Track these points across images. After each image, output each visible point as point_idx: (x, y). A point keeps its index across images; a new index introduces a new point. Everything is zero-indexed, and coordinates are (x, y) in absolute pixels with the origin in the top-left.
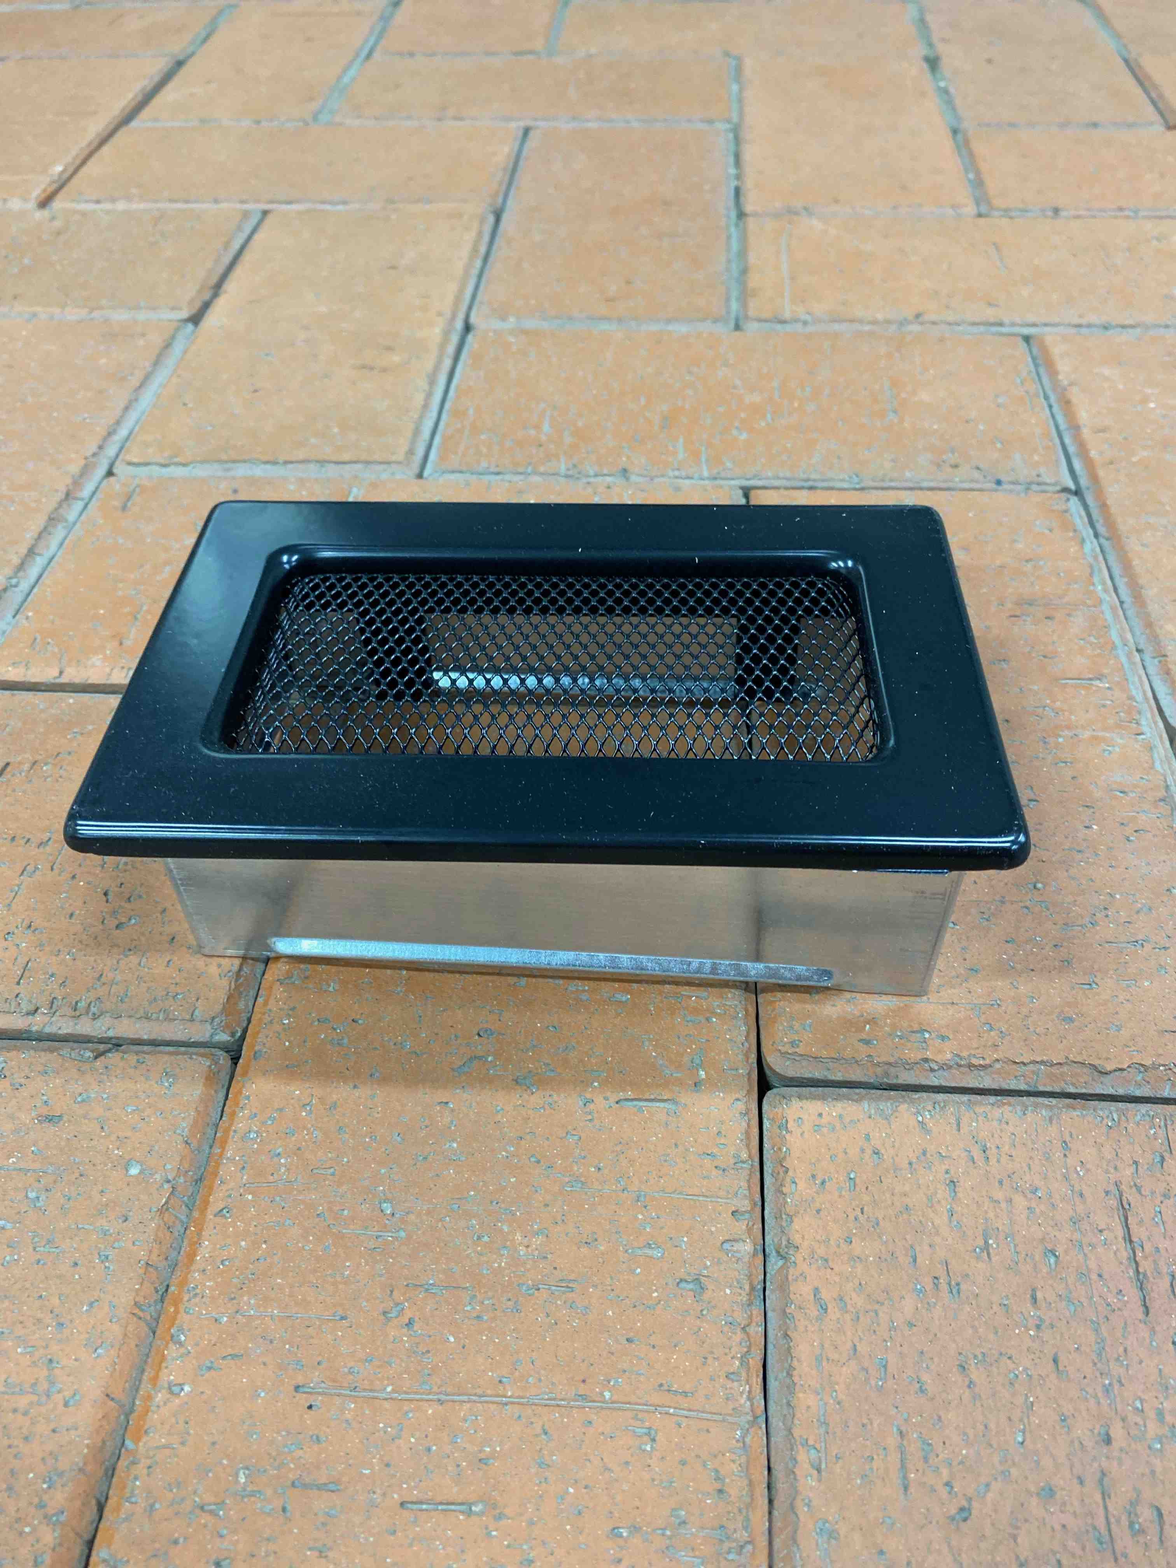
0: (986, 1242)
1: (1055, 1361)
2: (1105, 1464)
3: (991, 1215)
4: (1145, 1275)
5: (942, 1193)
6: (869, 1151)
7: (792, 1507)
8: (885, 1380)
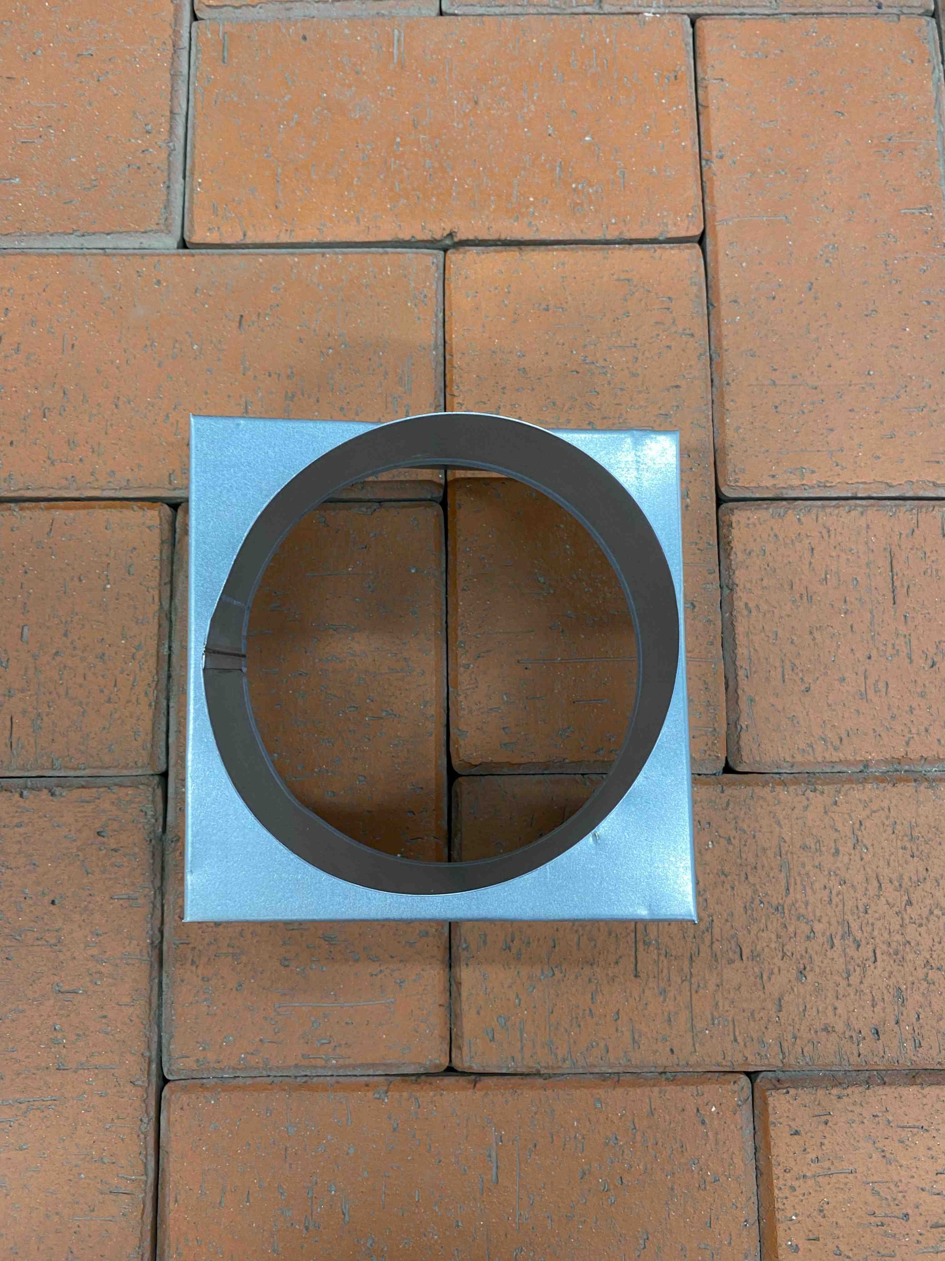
0: (826, 577)
1: (852, 627)
2: (867, 667)
3: (829, 563)
4: (896, 587)
5: (807, 554)
6: (772, 535)
7: (736, 692)
8: (776, 639)
